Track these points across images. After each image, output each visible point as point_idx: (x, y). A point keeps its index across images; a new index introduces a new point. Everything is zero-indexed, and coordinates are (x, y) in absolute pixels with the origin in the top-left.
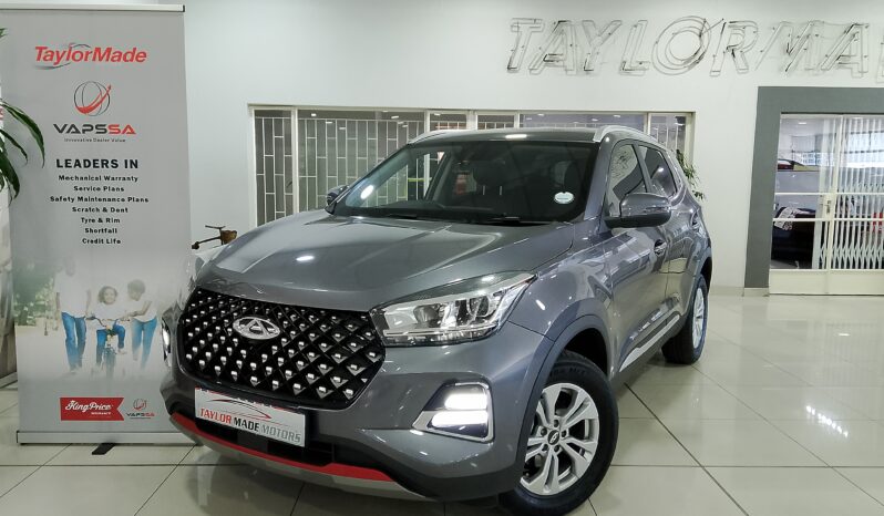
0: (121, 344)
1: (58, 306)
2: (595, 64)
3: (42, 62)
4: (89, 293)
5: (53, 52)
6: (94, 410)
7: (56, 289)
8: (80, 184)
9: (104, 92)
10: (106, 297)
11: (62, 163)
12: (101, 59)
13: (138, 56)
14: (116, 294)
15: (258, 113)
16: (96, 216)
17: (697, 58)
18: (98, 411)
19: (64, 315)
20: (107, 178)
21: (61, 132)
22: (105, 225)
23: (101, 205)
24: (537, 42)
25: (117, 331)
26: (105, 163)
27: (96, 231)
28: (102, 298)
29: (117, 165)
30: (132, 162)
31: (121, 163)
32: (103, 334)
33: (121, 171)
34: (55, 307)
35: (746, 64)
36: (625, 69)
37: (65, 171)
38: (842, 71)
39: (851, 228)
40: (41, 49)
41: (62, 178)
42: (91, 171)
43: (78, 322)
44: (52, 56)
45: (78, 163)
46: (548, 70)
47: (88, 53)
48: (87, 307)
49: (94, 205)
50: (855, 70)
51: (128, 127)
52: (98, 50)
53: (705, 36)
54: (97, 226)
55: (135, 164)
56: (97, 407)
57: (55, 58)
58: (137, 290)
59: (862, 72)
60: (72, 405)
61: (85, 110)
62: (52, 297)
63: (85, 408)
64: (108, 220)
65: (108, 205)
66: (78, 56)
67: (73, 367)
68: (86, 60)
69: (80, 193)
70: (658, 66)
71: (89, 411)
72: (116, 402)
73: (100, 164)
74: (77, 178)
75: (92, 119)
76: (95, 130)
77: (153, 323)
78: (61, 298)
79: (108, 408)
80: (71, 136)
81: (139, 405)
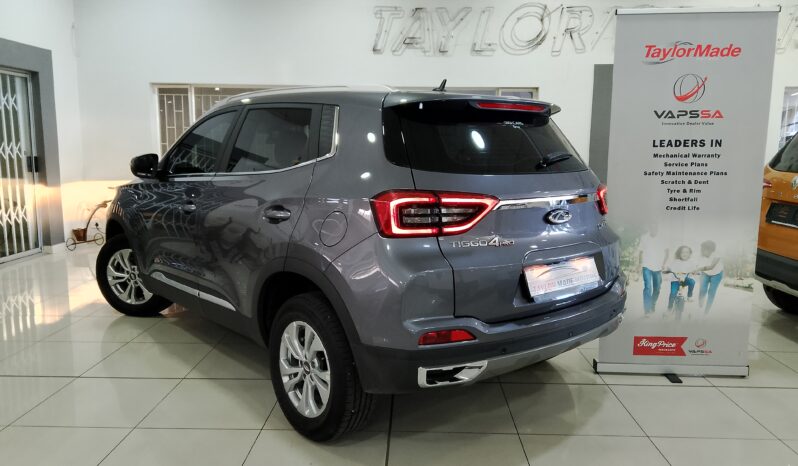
0: (690, 294)
1: (640, 262)
2: (449, 47)
3: (650, 59)
4: (667, 251)
5: (659, 50)
6: (661, 347)
7: (640, 248)
8: (670, 160)
9: (701, 83)
10: (682, 255)
11: (657, 143)
12: (701, 55)
13: (733, 51)
14: (691, 252)
15: (161, 91)
16: (680, 187)
17: (538, 40)
18: (665, 347)
19: (644, 269)
20: (694, 156)
21: (659, 117)
22: (688, 195)
23: (686, 178)
24: (397, 27)
25: (688, 283)
26: (694, 143)
27: (680, 200)
28: (679, 255)
29: (704, 145)
30: (717, 141)
31: (707, 143)
32: (676, 285)
33: (707, 149)
34: (637, 263)
35: (584, 45)
36: (476, 51)
37: (659, 150)
40: (650, 47)
41: (655, 156)
42: (682, 150)
43: (655, 275)
44: (659, 53)
45: (670, 143)
46: (409, 52)
47: (690, 50)
48: (664, 263)
49: (679, 178)
51: (718, 112)
52: (699, 47)
53: (546, 20)
54: (681, 195)
55: (719, 143)
56: (664, 344)
57: (661, 56)
58: (708, 248)
60: (644, 343)
61: (682, 99)
62: (637, 254)
63: (653, 345)
64: (691, 190)
65: (693, 178)
66: (681, 52)
67: (647, 311)
68: (688, 55)
69: (669, 169)
70: (504, 46)
71: (657, 348)
72: (681, 340)
73: (690, 144)
74: (667, 155)
75: (687, 106)
76: (689, 115)
77: (719, 277)
78: (644, 255)
79: (673, 345)
80: (668, 120)
81: (700, 343)
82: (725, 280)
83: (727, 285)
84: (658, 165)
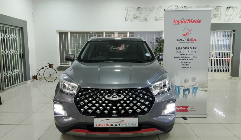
0: (189, 93)
1: (174, 84)
2: (148, 19)
3: (175, 24)
4: (182, 80)
6: (181, 109)
7: (174, 79)
8: (181, 53)
9: (190, 31)
11: (178, 48)
12: (189, 22)
13: (199, 21)
14: (189, 80)
15: (59, 33)
16: (185, 61)
19: (175, 86)
20: (189, 52)
21: (178, 41)
23: (186, 59)
24: (133, 13)
25: (188, 90)
26: (188, 48)
27: (185, 65)
28: (185, 81)
31: (192, 48)
32: (185, 90)
33: (192, 50)
36: (156, 20)
37: (178, 50)
38: (215, 19)
40: (175, 20)
41: (177, 52)
42: (185, 50)
43: (178, 87)
44: (177, 22)
45: (181, 48)
46: (136, 20)
47: (186, 21)
49: (184, 58)
50: (219, 18)
51: (195, 39)
52: (189, 20)
54: (185, 64)
55: (196, 48)
57: (178, 23)
58: (194, 79)
59: (221, 19)
61: (184, 35)
64: (188, 62)
65: (188, 58)
66: (184, 22)
68: (186, 23)
69: (181, 56)
71: (180, 109)
72: (187, 107)
73: (187, 48)
74: (181, 52)
75: (186, 37)
76: (187, 40)
77: (197, 88)
78: (175, 81)
79: (185, 108)
80: (180, 42)
81: (193, 108)
82: (199, 89)
83: (200, 90)
84: (178, 55)
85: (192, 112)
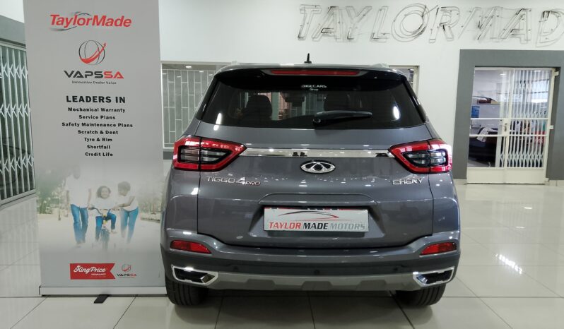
0: (113, 226)
1: (68, 200)
2: (355, 35)
3: (55, 26)
4: (90, 191)
5: (63, 18)
6: (93, 272)
7: (66, 188)
8: (83, 114)
9: (101, 48)
10: (102, 194)
11: (70, 99)
12: (98, 24)
13: (125, 22)
14: (110, 191)
16: (95, 136)
17: (420, 31)
18: (96, 272)
19: (72, 206)
20: (103, 110)
21: (69, 76)
22: (101, 143)
23: (99, 129)
24: (317, 20)
25: (110, 217)
26: (101, 99)
27: (95, 147)
28: (99, 194)
29: (110, 101)
30: (121, 98)
31: (113, 100)
32: (100, 220)
33: (113, 105)
34: (66, 201)
35: (453, 35)
36: (374, 38)
37: (72, 105)
38: (513, 39)
39: (520, 141)
40: (54, 16)
41: (70, 109)
42: (91, 105)
43: (82, 211)
44: (63, 21)
45: (81, 99)
46: (325, 39)
47: (89, 20)
48: (89, 200)
49: (93, 129)
50: (522, 39)
51: (118, 73)
52: (96, 17)
53: (426, 16)
54: (96, 143)
55: (123, 100)
56: (96, 270)
57: (65, 24)
58: (124, 188)
59: (527, 40)
60: (78, 269)
61: (87, 61)
62: (64, 193)
63: (87, 271)
64: (104, 139)
65: (104, 129)
66: (81, 22)
67: (79, 242)
68: (87, 24)
69: (83, 121)
70: (395, 36)
71: (90, 273)
72: (110, 266)
73: (98, 100)
74: (81, 109)
75: (92, 67)
76: (94, 75)
77: (136, 212)
78: (70, 194)
79: (104, 270)
80: (76, 79)
81: (126, 268)
82: (141, 214)
83: (143, 219)
84: (74, 117)
85: (126, 280)
